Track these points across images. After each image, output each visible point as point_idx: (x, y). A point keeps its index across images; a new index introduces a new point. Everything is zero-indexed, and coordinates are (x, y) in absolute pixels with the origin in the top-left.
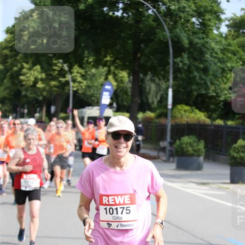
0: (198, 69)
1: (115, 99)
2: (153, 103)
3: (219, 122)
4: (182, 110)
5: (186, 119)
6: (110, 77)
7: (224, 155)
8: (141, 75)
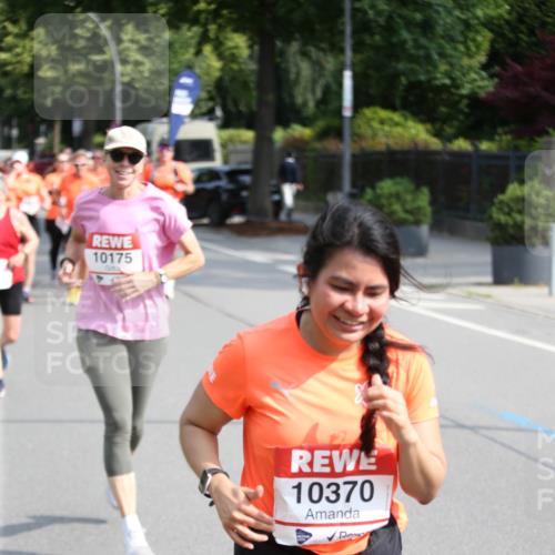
0: (409, 24)
1: (218, 100)
2: (305, 104)
3: (462, 144)
4: (373, 119)
5: (383, 140)
6: (207, 49)
7: (475, 219)
8: (279, 44)
